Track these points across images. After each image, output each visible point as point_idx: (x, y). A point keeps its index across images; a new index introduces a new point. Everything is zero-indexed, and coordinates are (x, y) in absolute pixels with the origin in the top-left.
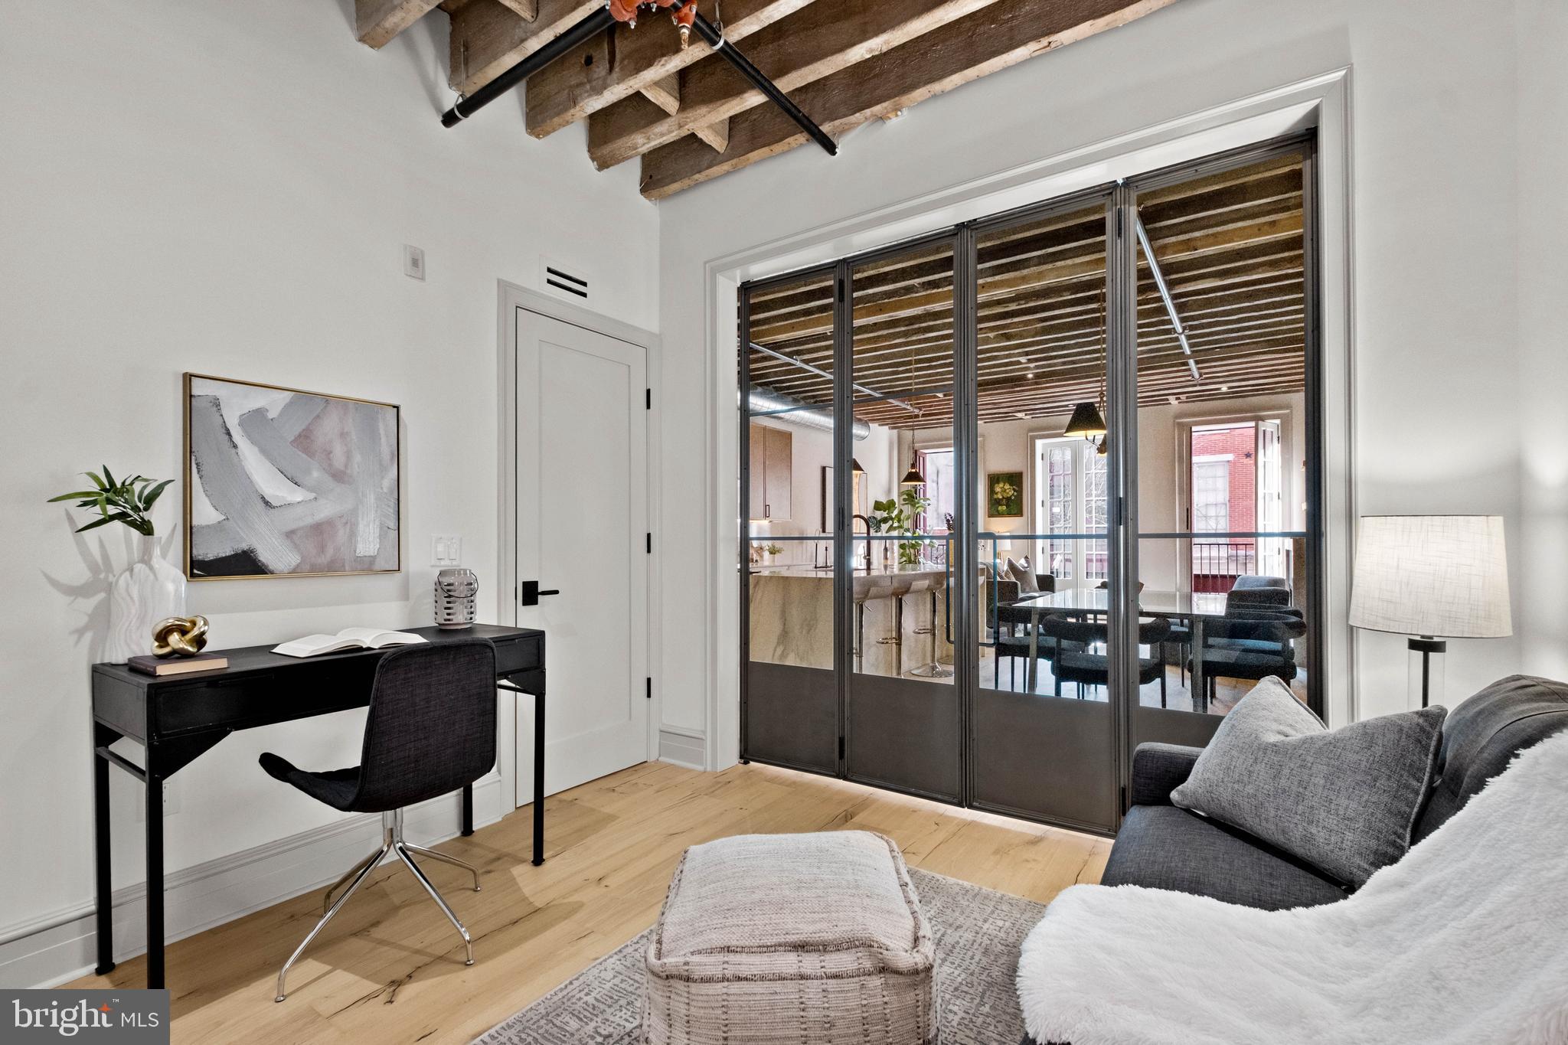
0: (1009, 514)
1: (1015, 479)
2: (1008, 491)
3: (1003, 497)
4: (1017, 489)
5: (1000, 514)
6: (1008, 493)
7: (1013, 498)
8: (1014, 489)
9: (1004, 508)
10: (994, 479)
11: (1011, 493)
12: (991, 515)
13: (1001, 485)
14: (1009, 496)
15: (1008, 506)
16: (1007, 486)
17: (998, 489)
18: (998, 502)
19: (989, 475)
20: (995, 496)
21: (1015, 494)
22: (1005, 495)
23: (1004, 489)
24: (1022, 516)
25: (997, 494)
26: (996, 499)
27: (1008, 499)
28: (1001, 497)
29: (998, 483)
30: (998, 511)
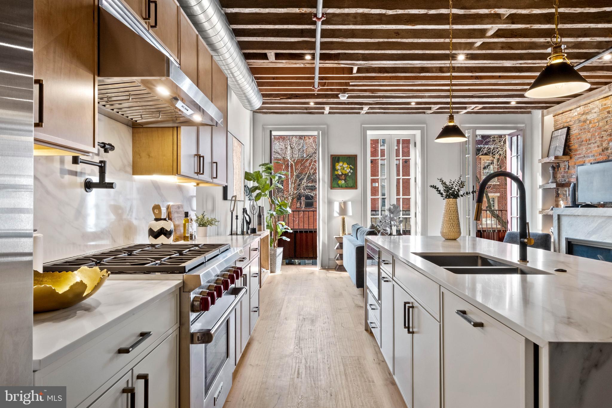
0: (347, 187)
1: (352, 160)
2: (346, 169)
3: (342, 174)
4: (353, 167)
5: (341, 187)
6: (346, 171)
7: (350, 174)
8: (350, 168)
9: (343, 182)
10: (335, 159)
11: (348, 171)
12: (332, 187)
13: (341, 164)
14: (346, 173)
15: (345, 180)
16: (345, 165)
17: (338, 166)
18: (338, 177)
19: (331, 156)
20: (336, 173)
21: (352, 171)
22: (344, 172)
23: (343, 168)
24: (356, 189)
25: (337, 171)
26: (336, 175)
27: (346, 175)
28: (340, 173)
29: (338, 162)
30: (338, 184)
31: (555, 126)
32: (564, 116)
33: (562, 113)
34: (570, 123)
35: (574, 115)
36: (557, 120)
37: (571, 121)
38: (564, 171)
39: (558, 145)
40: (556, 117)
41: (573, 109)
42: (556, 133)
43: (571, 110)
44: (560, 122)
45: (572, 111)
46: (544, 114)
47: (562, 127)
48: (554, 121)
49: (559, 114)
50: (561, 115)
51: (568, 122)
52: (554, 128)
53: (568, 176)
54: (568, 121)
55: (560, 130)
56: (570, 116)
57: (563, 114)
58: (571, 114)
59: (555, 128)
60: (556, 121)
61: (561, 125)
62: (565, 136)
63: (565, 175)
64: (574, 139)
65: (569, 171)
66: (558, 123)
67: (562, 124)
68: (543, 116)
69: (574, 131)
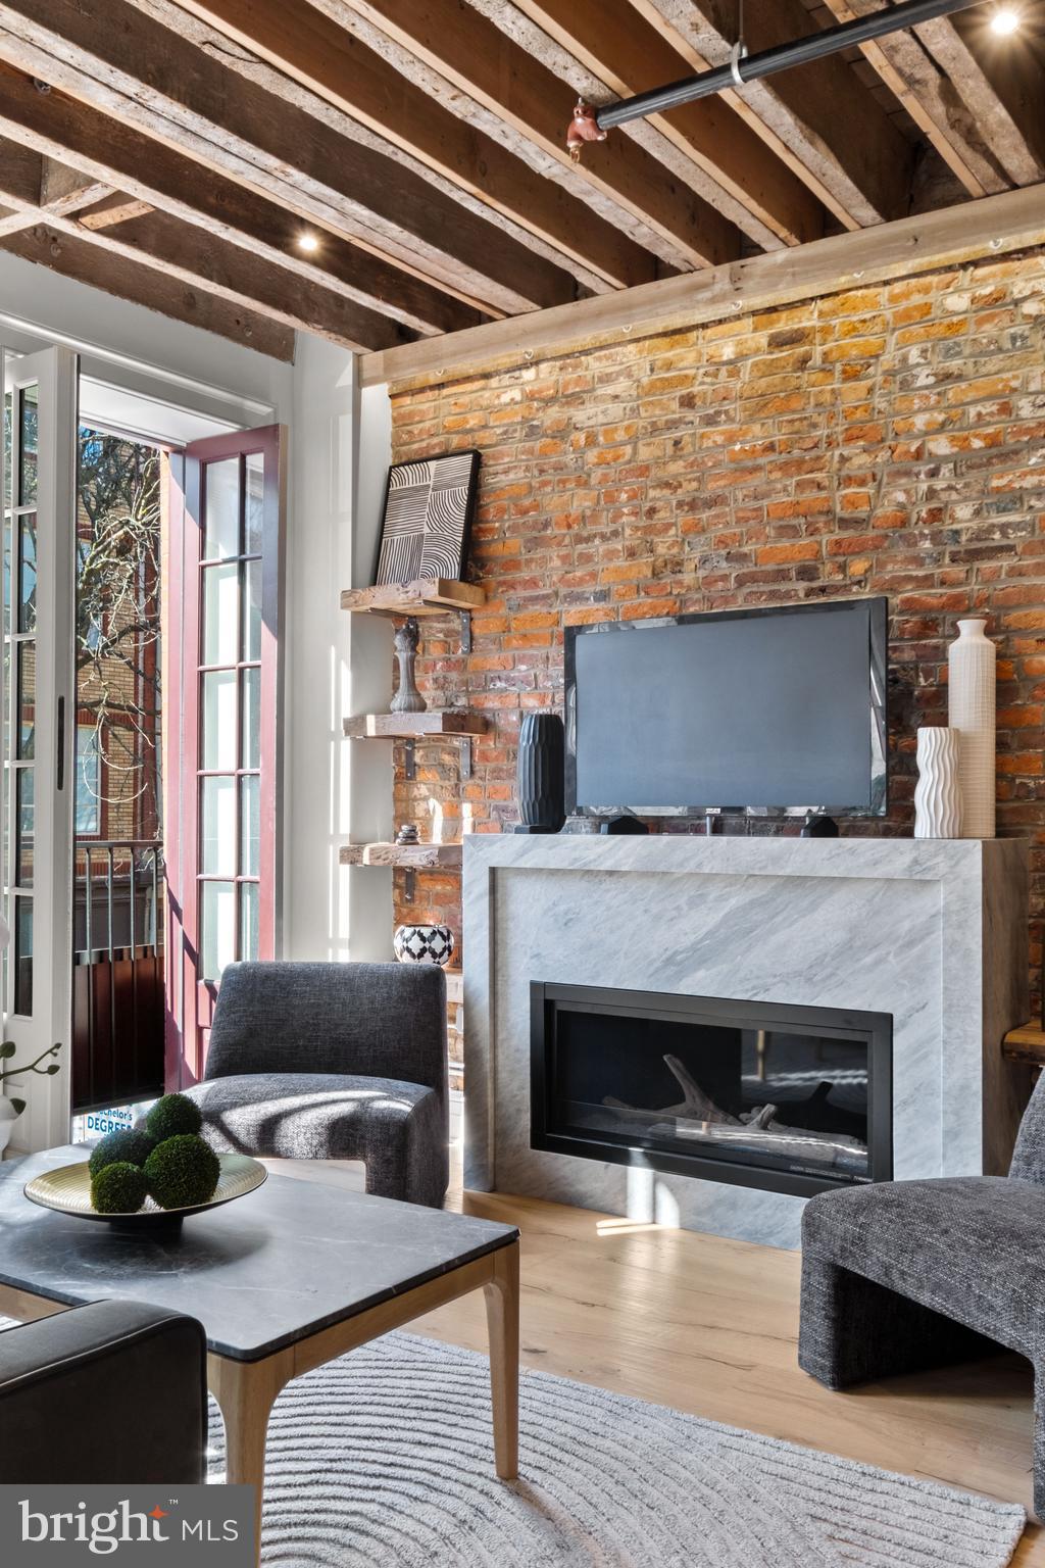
31: (397, 443)
32: (452, 400)
33: (441, 386)
34: (481, 434)
35: (505, 398)
36: (411, 414)
37: (485, 427)
38: (447, 660)
39: (426, 530)
40: (407, 400)
41: (497, 373)
42: (410, 477)
43: (486, 376)
44: (427, 424)
45: (494, 382)
46: (366, 375)
47: (437, 451)
48: (395, 420)
49: (422, 390)
50: (430, 394)
51: (471, 430)
52: (391, 451)
53: (466, 683)
54: (472, 423)
55: (432, 464)
56: (485, 403)
57: (445, 392)
58: (487, 394)
59: (396, 454)
60: (401, 421)
61: (435, 440)
62: (463, 491)
63: (454, 676)
64: (502, 510)
65: (472, 661)
66: (416, 429)
67: (441, 438)
68: (359, 382)
69: (503, 477)
